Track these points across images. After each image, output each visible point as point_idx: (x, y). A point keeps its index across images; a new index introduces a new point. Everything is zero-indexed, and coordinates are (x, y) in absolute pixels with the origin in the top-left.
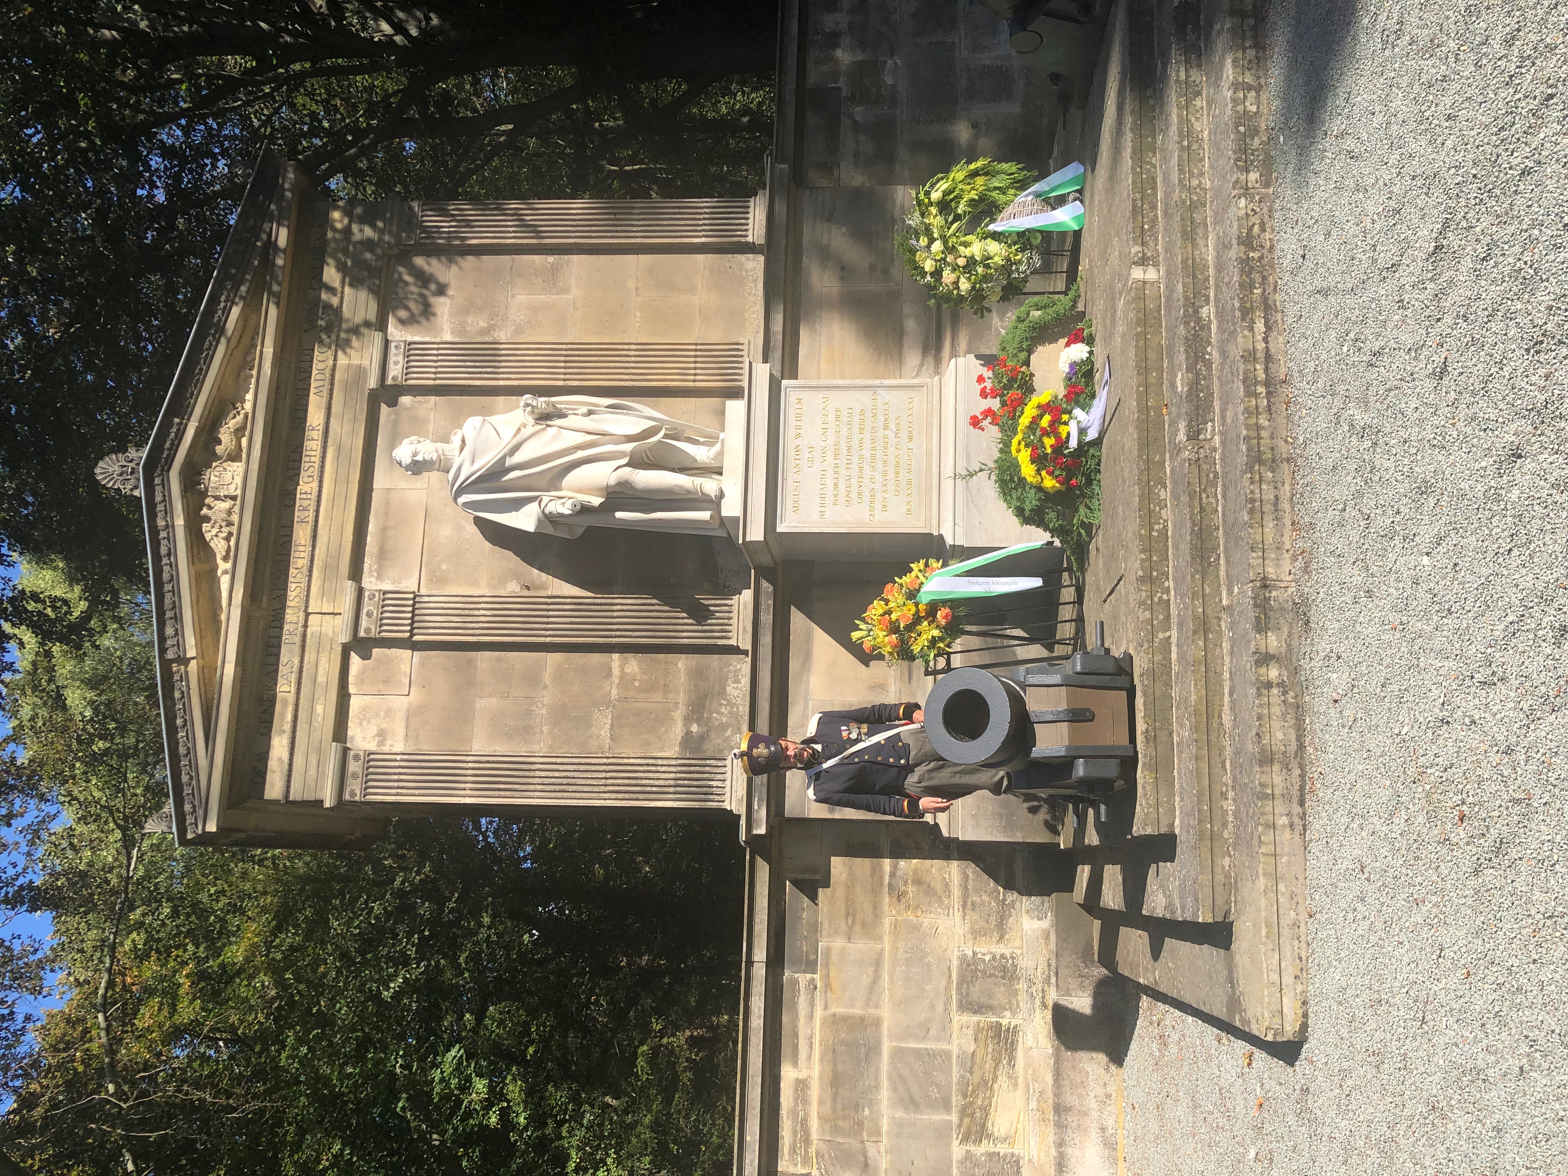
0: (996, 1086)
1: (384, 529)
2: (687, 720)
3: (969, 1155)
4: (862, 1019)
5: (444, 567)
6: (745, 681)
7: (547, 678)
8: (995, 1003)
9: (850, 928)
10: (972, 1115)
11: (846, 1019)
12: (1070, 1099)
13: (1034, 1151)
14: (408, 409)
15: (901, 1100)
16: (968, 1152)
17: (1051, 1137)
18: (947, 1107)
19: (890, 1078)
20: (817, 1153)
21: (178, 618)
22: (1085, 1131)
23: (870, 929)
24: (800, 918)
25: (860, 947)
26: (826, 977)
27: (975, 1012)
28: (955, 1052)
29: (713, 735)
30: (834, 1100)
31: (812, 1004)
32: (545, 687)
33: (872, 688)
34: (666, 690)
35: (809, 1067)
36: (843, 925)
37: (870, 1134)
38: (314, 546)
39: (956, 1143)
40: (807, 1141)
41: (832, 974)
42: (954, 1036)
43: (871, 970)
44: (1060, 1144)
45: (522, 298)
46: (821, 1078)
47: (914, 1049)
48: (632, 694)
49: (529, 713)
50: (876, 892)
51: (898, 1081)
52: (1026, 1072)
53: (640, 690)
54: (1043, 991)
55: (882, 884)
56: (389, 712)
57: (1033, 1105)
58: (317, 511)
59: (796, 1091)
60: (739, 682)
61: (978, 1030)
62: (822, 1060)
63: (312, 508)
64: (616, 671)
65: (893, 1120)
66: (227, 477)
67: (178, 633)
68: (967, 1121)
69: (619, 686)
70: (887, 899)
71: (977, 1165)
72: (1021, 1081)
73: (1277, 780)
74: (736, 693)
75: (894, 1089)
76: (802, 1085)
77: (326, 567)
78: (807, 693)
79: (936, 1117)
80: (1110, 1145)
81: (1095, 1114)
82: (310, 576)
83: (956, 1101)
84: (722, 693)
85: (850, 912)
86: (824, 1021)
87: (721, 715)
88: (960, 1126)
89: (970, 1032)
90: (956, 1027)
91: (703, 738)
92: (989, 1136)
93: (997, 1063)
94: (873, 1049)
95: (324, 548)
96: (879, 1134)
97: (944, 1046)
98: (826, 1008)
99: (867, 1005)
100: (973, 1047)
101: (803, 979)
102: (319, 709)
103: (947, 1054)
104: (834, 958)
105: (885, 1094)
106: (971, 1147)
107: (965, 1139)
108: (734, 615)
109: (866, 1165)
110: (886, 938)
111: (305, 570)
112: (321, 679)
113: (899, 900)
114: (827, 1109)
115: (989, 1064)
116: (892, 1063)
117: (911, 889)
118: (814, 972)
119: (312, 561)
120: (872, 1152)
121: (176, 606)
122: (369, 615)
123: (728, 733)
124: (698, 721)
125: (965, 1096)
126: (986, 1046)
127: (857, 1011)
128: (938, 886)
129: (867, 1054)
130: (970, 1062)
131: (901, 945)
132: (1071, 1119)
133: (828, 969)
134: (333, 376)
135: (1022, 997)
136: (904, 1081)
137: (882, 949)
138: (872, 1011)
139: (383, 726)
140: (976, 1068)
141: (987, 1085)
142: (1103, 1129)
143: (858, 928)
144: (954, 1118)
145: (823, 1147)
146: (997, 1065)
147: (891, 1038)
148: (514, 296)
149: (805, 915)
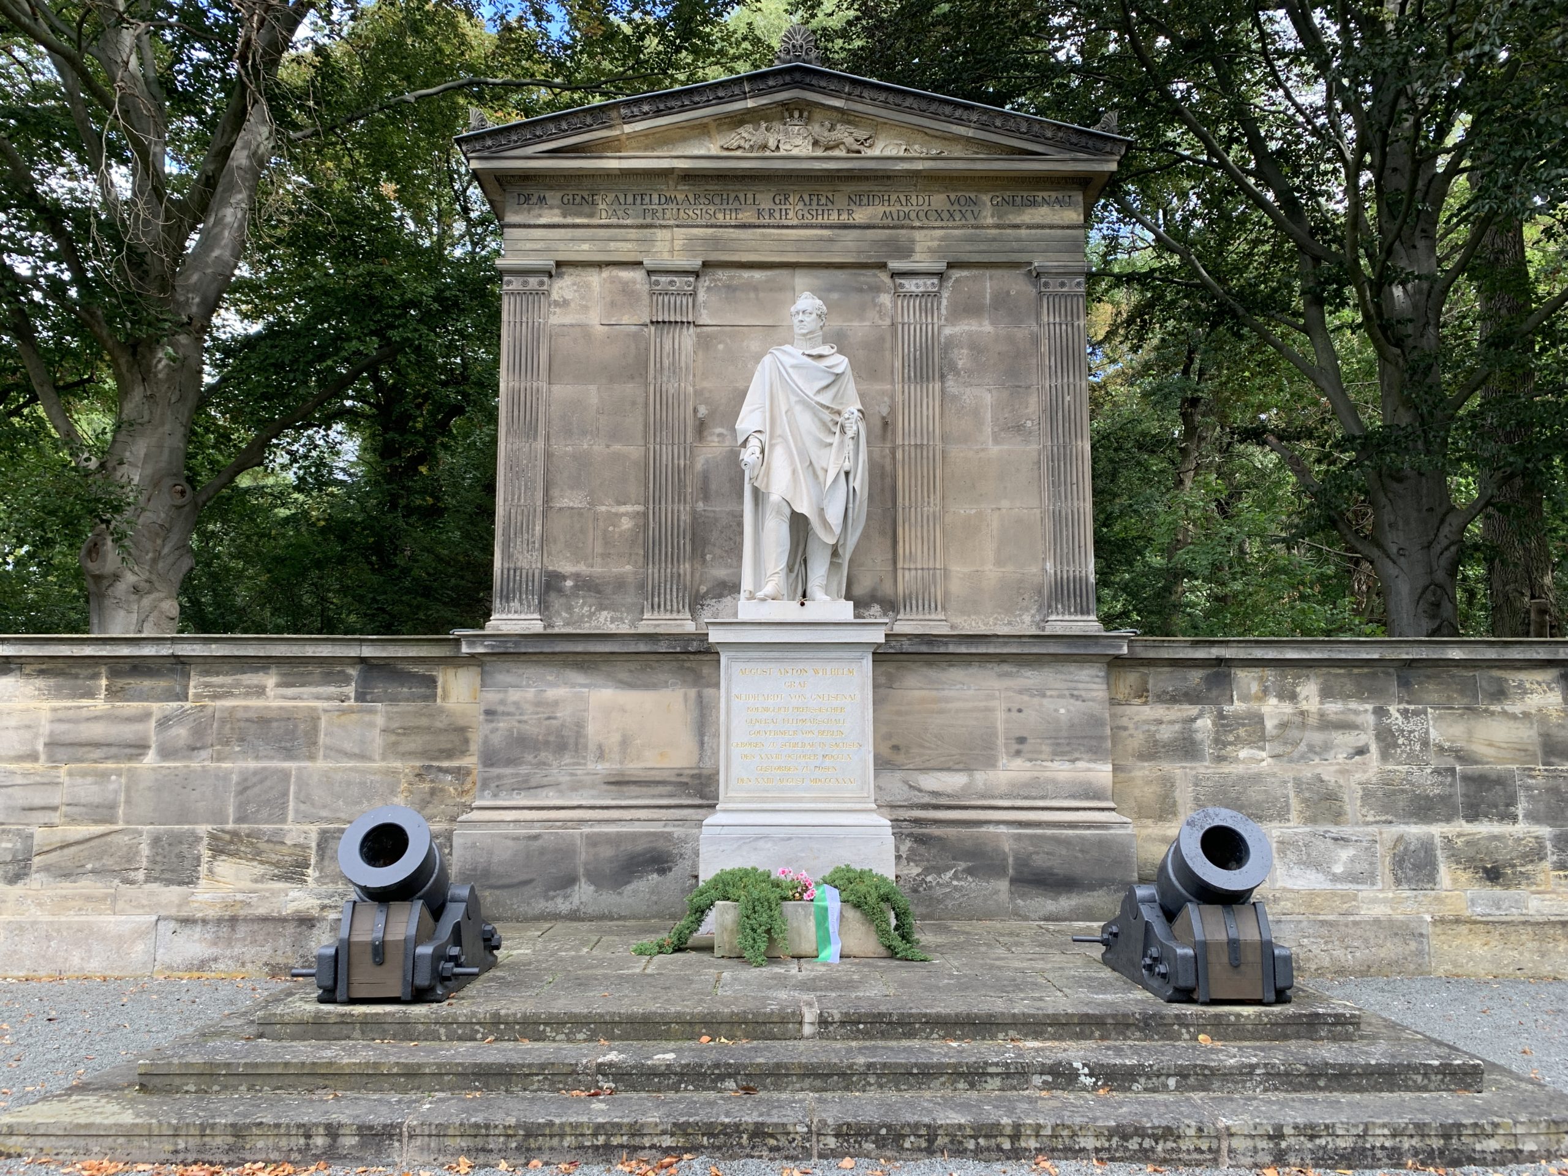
0: (255, 863)
1: (756, 289)
2: (577, 576)
3: (198, 839)
4: (315, 743)
5: (721, 347)
6: (613, 628)
7: (617, 447)
8: (326, 863)
9: (393, 732)
10: (231, 842)
11: (315, 729)
12: (242, 930)
13: (201, 897)
14: (873, 300)
15: (246, 780)
16: (202, 838)
17: (212, 913)
18: (239, 820)
19: (264, 769)
20: (204, 706)
21: (658, 113)
22: (215, 944)
23: (392, 750)
24: (402, 686)
25: (377, 741)
26: (351, 711)
27: (318, 845)
28: (286, 827)
29: (563, 600)
30: (247, 720)
31: (329, 698)
32: (608, 446)
33: (600, 747)
34: (605, 556)
35: (276, 697)
36: (396, 725)
37: (219, 752)
38: (735, 227)
39: (209, 828)
40: (215, 697)
41: (354, 716)
42: (298, 826)
43: (357, 751)
44: (205, 921)
45: (988, 399)
46: (266, 708)
47: (288, 790)
48: (601, 524)
49: (584, 433)
50: (424, 754)
51: (262, 776)
52: (267, 890)
53: (605, 531)
54: (336, 907)
55: (431, 759)
56: (585, 308)
57: (239, 897)
58: (769, 226)
59: (257, 686)
60: (612, 622)
61: (305, 847)
62: (281, 708)
63: (772, 221)
64: (623, 509)
65: (228, 773)
66: (798, 141)
67: (645, 116)
68: (227, 837)
69: (609, 512)
70: (418, 764)
71: (191, 846)
72: (259, 886)
73: (219, 1141)
74: (602, 620)
75: (255, 773)
76: (261, 691)
77: (716, 240)
78: (596, 686)
79: (231, 810)
80: (202, 965)
81: (228, 952)
82: (707, 226)
83: (245, 827)
84: (602, 608)
85: (407, 731)
86: (314, 709)
87: (581, 607)
88: (223, 831)
89: (302, 841)
90: (306, 827)
91: (560, 591)
92: (214, 857)
93: (276, 865)
94: (289, 754)
95: (734, 236)
96: (219, 760)
97: (291, 816)
98: (325, 711)
99: (327, 747)
100: (289, 842)
101: (350, 690)
102: (585, 246)
103: (284, 821)
104: (367, 718)
105: (252, 764)
106: (206, 841)
107: (213, 836)
108: (675, 616)
109: (193, 749)
110: (384, 764)
111: (713, 221)
112: (613, 245)
113: (418, 775)
114: (240, 714)
115: (275, 858)
116: (276, 771)
117: (426, 786)
118: (357, 699)
119: (721, 227)
120: (204, 754)
121: (670, 110)
122: (672, 283)
123: (564, 614)
124: (576, 587)
125: (248, 836)
126: (290, 855)
127: (322, 739)
128: (429, 811)
129: (285, 749)
130: (276, 840)
131: (377, 777)
132: (225, 930)
133: (359, 711)
134: (902, 227)
135: (331, 887)
136: (261, 782)
137: (374, 761)
138: (321, 753)
139: (572, 305)
140: (271, 845)
141: (257, 855)
142: (215, 960)
143: (393, 738)
144: (230, 826)
145: (209, 711)
146: (272, 864)
147: (299, 769)
148: (989, 391)
149: (405, 690)
